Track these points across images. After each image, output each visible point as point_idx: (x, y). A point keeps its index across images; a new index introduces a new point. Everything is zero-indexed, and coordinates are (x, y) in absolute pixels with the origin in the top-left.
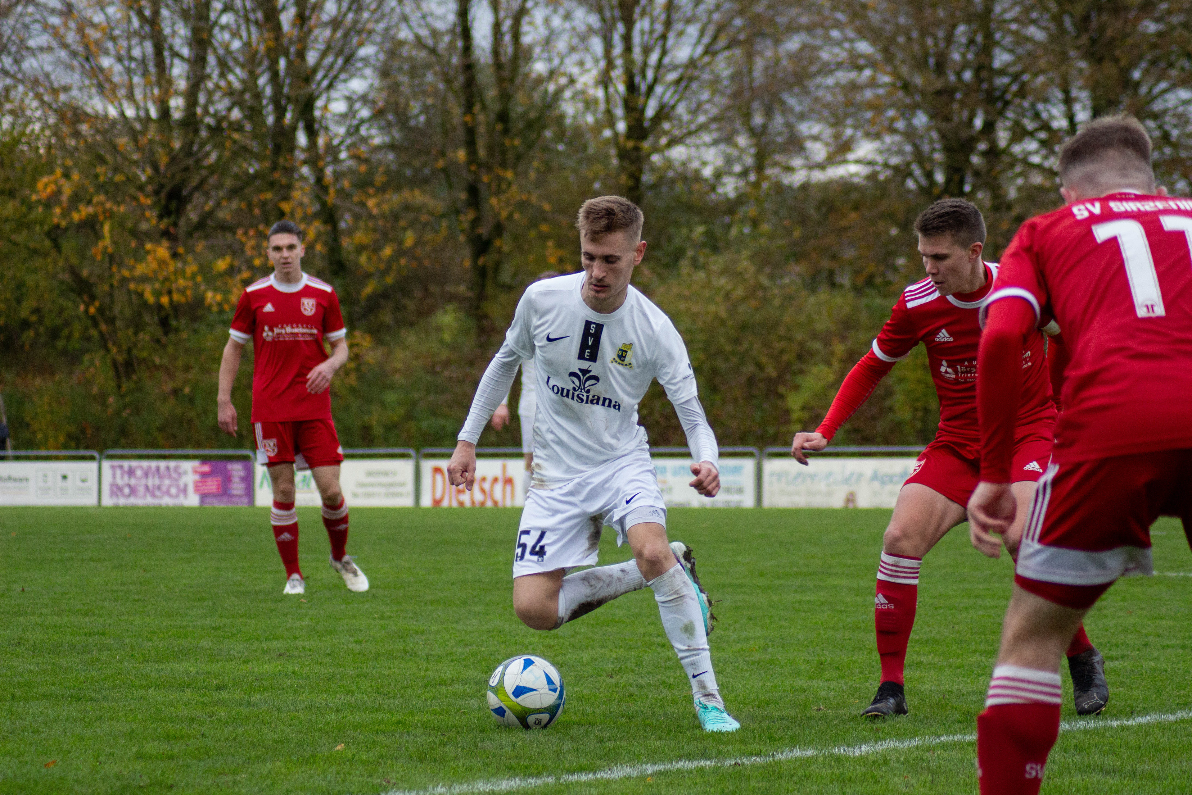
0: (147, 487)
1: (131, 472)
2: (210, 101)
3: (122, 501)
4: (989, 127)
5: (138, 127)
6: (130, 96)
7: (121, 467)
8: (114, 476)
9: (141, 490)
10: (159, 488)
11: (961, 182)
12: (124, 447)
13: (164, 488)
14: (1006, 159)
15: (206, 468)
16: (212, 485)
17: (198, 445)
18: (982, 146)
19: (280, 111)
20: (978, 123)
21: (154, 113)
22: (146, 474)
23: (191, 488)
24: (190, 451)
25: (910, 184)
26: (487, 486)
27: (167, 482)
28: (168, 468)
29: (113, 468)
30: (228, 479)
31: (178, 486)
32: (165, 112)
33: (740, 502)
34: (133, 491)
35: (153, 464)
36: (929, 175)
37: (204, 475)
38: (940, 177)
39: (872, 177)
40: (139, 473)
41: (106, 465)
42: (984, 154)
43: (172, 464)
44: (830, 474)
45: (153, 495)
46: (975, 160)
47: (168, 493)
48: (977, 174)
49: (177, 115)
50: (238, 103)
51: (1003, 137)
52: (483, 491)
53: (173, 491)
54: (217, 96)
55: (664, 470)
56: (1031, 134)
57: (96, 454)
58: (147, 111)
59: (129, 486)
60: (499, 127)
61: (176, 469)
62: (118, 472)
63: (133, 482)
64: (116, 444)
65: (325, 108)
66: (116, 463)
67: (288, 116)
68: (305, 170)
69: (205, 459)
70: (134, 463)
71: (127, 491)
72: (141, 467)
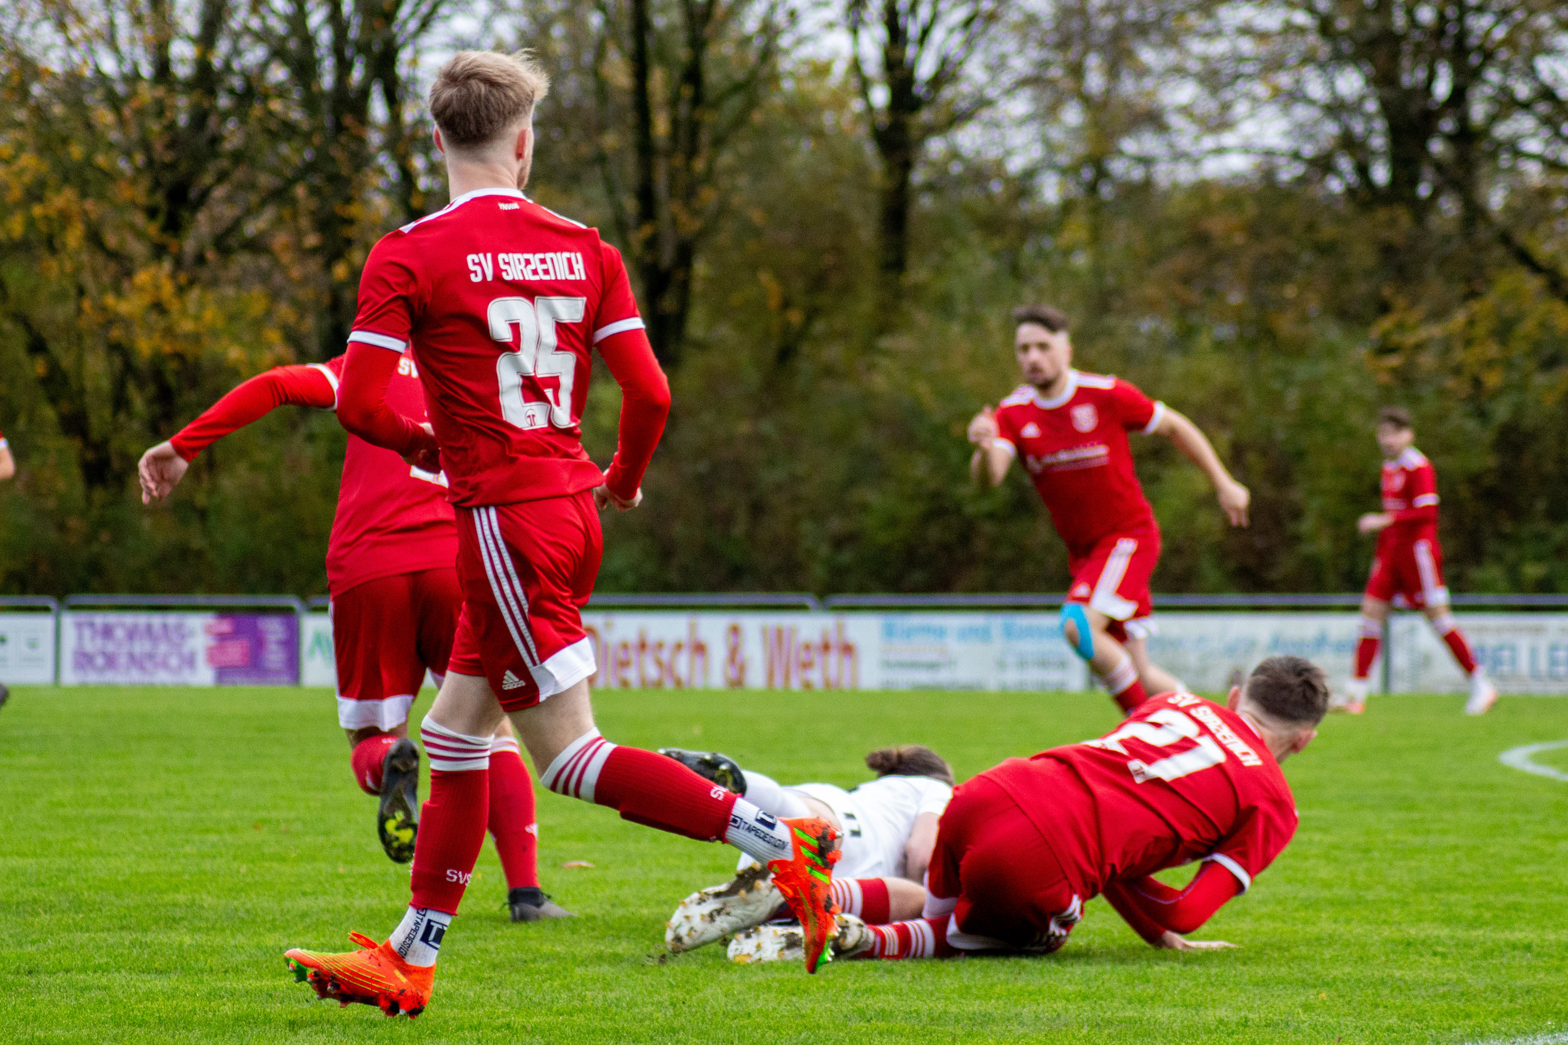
0: (132, 657)
1: (107, 632)
2: (236, 52)
3: (92, 678)
4: (1458, 97)
5: (120, 89)
6: (112, 42)
7: (92, 625)
8: (80, 637)
9: (123, 660)
10: (151, 656)
11: (1414, 182)
12: (95, 591)
13: (159, 659)
14: (1485, 146)
15: (225, 626)
16: (235, 652)
17: (212, 589)
18: (1448, 125)
19: (343, 67)
20: (1442, 88)
21: (146, 70)
22: (132, 634)
23: (201, 659)
24: (200, 599)
25: (1335, 185)
26: (665, 656)
27: (163, 648)
28: (165, 627)
29: (79, 626)
30: (258, 643)
31: (181, 656)
32: (163, 68)
33: (1063, 684)
34: (111, 661)
35: (141, 619)
36: (1363, 170)
37: (222, 637)
38: (1381, 174)
39: (1268, 175)
40: (119, 633)
41: (69, 620)
42: (1450, 138)
43: (172, 619)
44: (1201, 640)
45: (142, 668)
46: (1437, 147)
47: (165, 665)
48: (1439, 167)
49: (182, 71)
50: (278, 53)
51: (1478, 111)
52: (659, 663)
53: (174, 661)
54: (246, 41)
55: (941, 632)
56: (1526, 106)
57: (52, 603)
58: (135, 66)
59: (104, 654)
60: (687, 91)
61: (179, 627)
62: (87, 633)
63: (110, 647)
64: (84, 588)
65: (414, 62)
66: (83, 617)
67: (357, 74)
68: (383, 159)
69: (223, 612)
70: (112, 618)
71: (100, 661)
72: (123, 625)
